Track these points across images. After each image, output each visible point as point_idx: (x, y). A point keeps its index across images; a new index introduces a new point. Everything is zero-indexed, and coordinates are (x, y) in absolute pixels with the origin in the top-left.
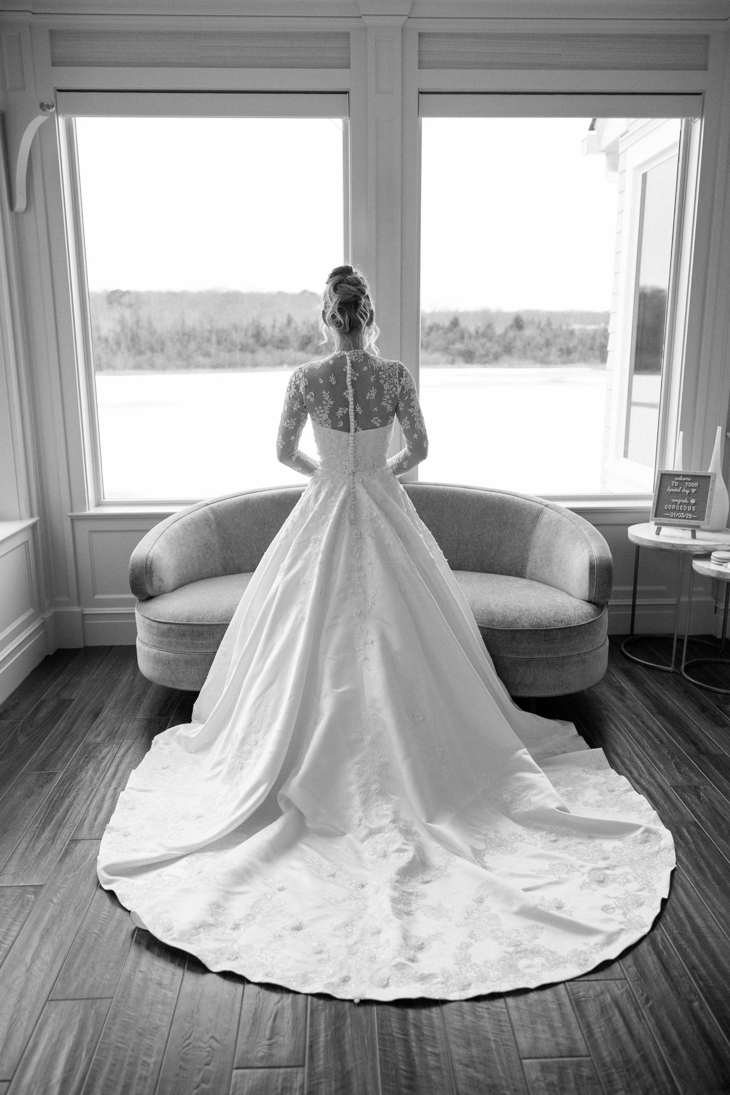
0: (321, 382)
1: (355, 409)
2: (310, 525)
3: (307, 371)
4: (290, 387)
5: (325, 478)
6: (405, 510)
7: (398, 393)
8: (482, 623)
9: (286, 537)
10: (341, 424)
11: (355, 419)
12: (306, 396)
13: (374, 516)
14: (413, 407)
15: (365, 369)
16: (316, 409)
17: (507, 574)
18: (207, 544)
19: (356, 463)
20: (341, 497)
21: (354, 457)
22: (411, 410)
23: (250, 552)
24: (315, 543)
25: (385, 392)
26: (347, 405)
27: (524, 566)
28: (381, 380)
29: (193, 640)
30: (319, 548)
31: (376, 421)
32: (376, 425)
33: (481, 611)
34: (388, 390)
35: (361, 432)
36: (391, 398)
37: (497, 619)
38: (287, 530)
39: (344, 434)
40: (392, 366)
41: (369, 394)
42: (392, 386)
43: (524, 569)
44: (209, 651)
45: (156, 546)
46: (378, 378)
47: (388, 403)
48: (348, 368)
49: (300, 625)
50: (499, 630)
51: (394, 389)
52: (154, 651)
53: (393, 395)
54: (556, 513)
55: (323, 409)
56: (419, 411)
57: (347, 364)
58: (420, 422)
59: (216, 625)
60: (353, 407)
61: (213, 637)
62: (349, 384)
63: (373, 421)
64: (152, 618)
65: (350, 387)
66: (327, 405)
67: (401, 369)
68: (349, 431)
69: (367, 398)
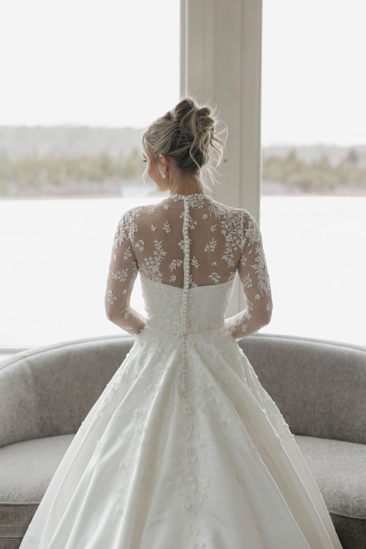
0: (154, 229)
1: (191, 262)
2: (133, 396)
3: (137, 216)
4: (119, 232)
5: (152, 340)
6: (246, 379)
7: (242, 246)
8: (333, 509)
9: (105, 409)
10: (174, 278)
11: (191, 273)
12: (135, 245)
13: (208, 387)
14: (258, 263)
15: (205, 216)
16: (146, 259)
18: (21, 402)
19: (189, 325)
20: (169, 364)
21: (187, 317)
22: (254, 267)
23: (70, 411)
24: (139, 417)
25: (227, 245)
26: (182, 258)
28: (222, 231)
30: (143, 425)
31: (214, 276)
32: (214, 281)
33: (332, 494)
34: (231, 243)
35: (196, 289)
36: (234, 252)
37: (351, 505)
38: (106, 400)
39: (176, 290)
40: (236, 215)
41: (207, 246)
42: (235, 238)
44: (14, 536)
46: (219, 229)
47: (229, 257)
48: (186, 215)
49: (116, 521)
50: (355, 519)
51: (237, 242)
53: (236, 249)
55: (153, 260)
56: (264, 268)
57: (184, 210)
58: (264, 281)
59: (23, 505)
60: (188, 259)
61: (19, 521)
62: (185, 233)
63: (210, 276)
65: (186, 237)
66: (158, 256)
67: (247, 219)
68: (182, 286)
69: (206, 250)
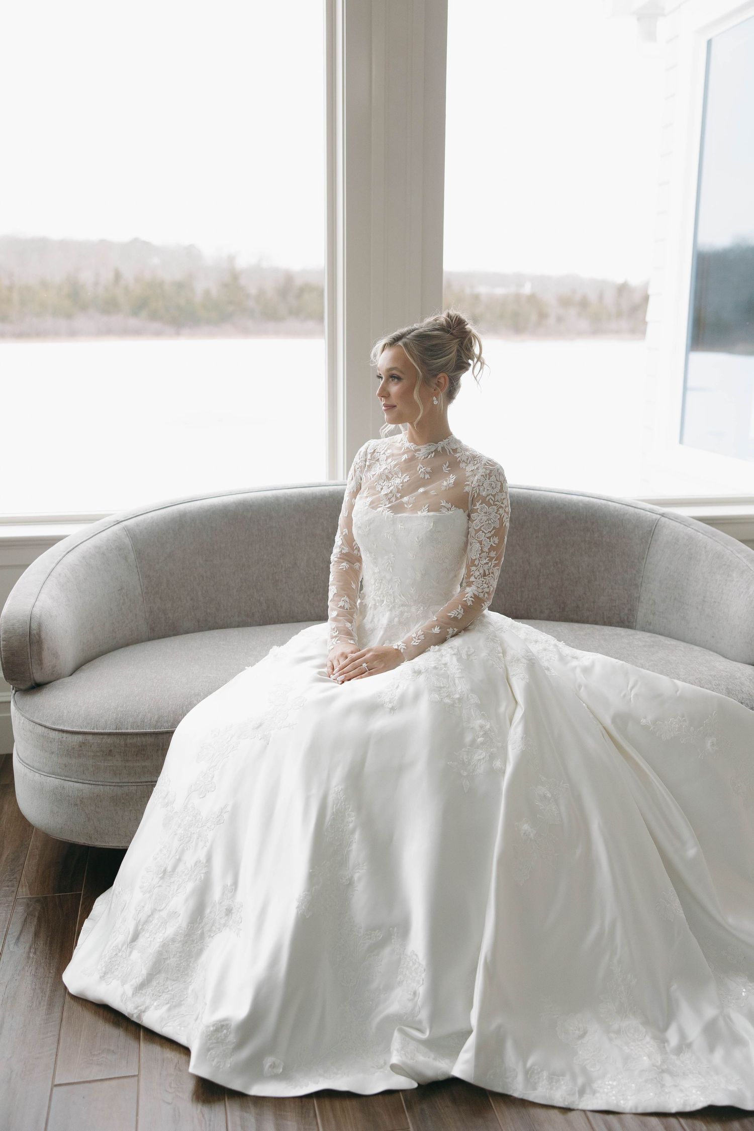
17: (605, 624)
27: (632, 611)
29: (127, 761)
43: (633, 615)
45: (43, 596)
52: (53, 782)
54: (682, 526)
64: (48, 724)
